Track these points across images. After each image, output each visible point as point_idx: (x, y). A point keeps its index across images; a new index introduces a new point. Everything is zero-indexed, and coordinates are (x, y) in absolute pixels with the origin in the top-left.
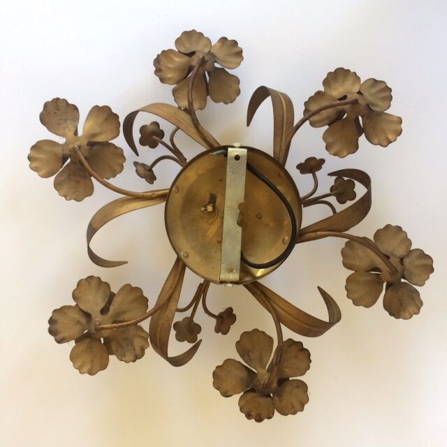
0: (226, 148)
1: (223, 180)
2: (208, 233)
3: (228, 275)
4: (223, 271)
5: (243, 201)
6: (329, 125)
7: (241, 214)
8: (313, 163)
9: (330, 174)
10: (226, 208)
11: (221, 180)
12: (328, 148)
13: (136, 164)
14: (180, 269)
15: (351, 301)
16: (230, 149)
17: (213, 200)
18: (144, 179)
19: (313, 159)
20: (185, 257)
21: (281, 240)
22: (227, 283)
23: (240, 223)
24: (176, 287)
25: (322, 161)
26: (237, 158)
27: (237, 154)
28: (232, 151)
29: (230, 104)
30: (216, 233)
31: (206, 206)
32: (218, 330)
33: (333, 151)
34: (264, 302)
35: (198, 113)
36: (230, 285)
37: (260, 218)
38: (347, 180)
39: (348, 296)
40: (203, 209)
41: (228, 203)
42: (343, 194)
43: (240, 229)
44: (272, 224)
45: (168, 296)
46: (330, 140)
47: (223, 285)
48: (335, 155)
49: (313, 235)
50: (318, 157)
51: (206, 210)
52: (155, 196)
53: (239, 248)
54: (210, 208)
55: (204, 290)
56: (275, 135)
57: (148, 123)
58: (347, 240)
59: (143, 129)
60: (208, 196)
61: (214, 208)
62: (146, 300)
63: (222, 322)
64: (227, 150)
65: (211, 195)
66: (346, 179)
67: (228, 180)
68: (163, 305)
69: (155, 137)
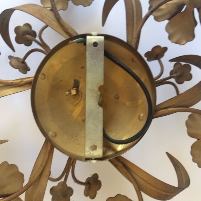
0: (84, 36)
1: (84, 67)
2: (74, 114)
3: (92, 152)
4: (87, 149)
5: (102, 84)
6: (169, 19)
7: (101, 95)
8: (158, 51)
9: (171, 60)
10: (87, 92)
11: (83, 68)
12: (170, 38)
13: (10, 57)
14: (49, 148)
15: (196, 165)
16: (88, 37)
17: (76, 85)
18: (17, 70)
19: (158, 47)
20: (53, 137)
21: (137, 117)
22: (92, 159)
23: (100, 104)
24: (46, 164)
25: (165, 49)
26: (95, 44)
27: (95, 41)
28: (91, 39)
29: (87, 7)
30: (80, 113)
31: (70, 91)
32: (86, 194)
33: (175, 40)
34: (126, 173)
35: (61, 13)
36: (94, 162)
37: (118, 98)
38: (185, 65)
39: (194, 160)
40: (67, 93)
41: (89, 86)
42: (181, 76)
43: (101, 109)
44: (128, 104)
45: (39, 173)
46: (171, 31)
47: (88, 162)
48: (176, 43)
49: (165, 111)
50: (162, 46)
51: (70, 94)
52: (24, 83)
53: (101, 127)
54: (74, 92)
55: (72, 164)
56: (127, 25)
57: (21, 25)
58: (190, 113)
59: (17, 29)
60: (73, 82)
61: (77, 91)
62: (22, 175)
63: (89, 188)
64: (85, 38)
65: (75, 80)
66: (183, 63)
67: (88, 65)
68: (35, 181)
69: (27, 36)
